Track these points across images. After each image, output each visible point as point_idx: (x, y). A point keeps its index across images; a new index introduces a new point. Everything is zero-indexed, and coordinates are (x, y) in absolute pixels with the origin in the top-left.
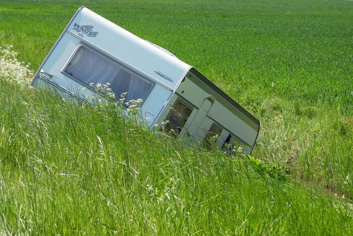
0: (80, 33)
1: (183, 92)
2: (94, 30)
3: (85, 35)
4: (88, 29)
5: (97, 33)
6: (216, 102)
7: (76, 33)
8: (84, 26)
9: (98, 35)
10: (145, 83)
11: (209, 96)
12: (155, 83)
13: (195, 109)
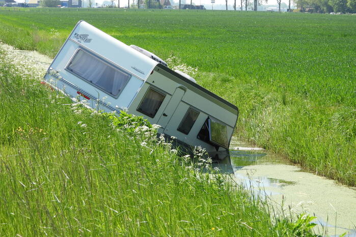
0: (79, 40)
1: (153, 82)
2: (89, 37)
3: (82, 41)
4: (85, 37)
5: (91, 39)
6: (188, 90)
7: (76, 40)
8: (82, 35)
9: (92, 41)
10: (125, 76)
11: (179, 85)
12: (131, 75)
13: (167, 95)
